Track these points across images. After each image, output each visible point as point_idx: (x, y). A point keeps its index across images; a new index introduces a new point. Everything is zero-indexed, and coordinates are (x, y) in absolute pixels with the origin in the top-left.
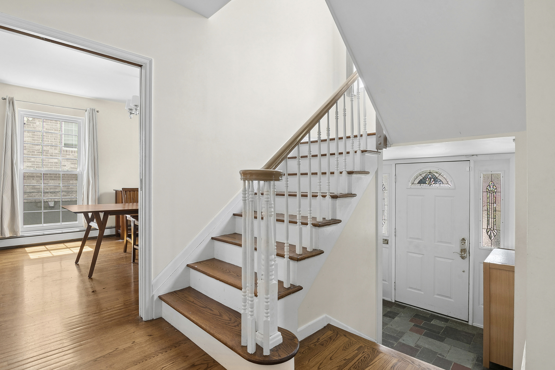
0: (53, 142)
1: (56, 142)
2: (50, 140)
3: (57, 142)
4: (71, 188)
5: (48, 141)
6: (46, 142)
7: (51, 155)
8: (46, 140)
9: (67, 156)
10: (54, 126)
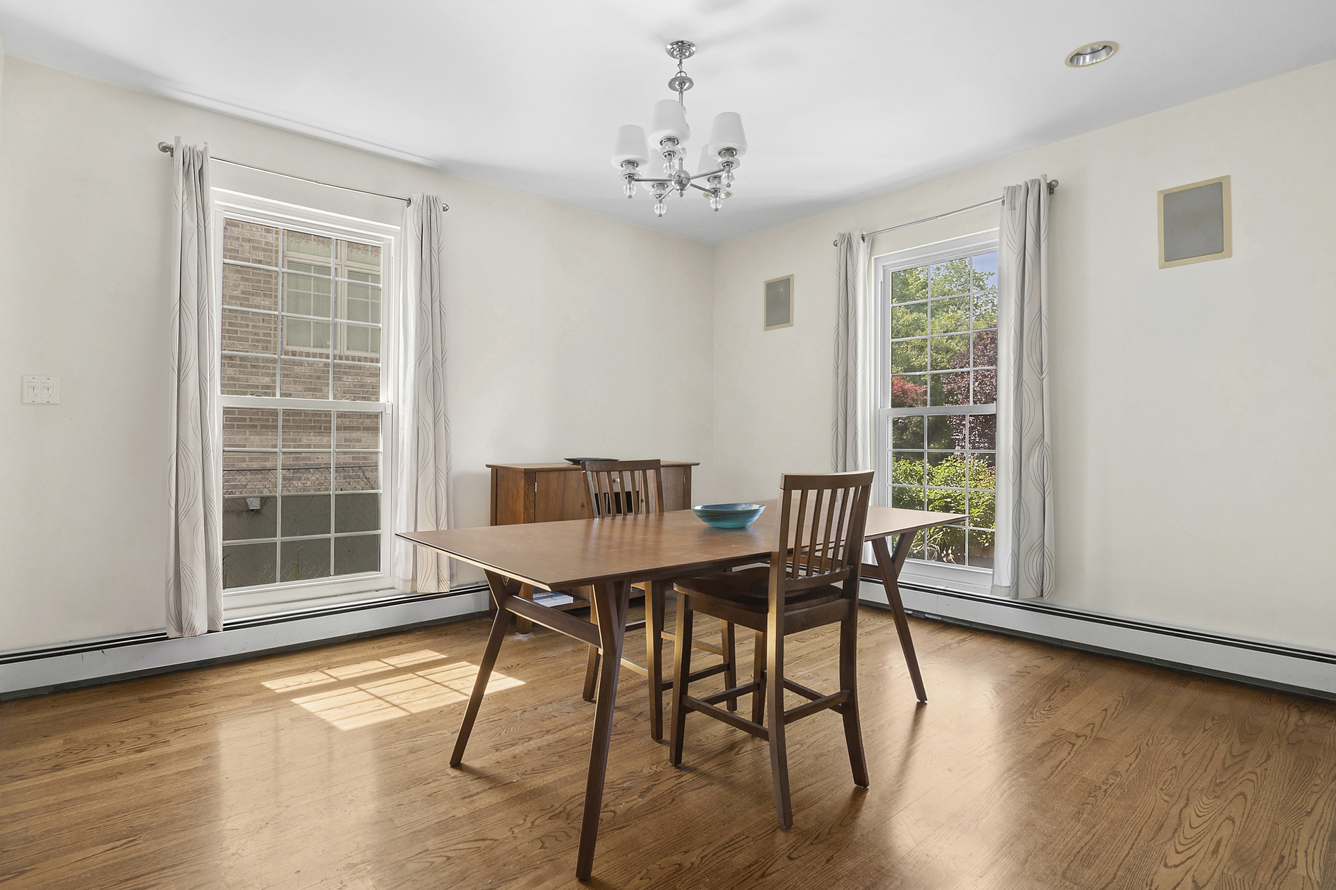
0: (258, 327)
1: (265, 328)
2: (251, 324)
3: (271, 328)
4: (305, 458)
5: (248, 326)
6: (241, 329)
7: (254, 366)
8: (242, 322)
9: (295, 367)
10: (262, 279)
